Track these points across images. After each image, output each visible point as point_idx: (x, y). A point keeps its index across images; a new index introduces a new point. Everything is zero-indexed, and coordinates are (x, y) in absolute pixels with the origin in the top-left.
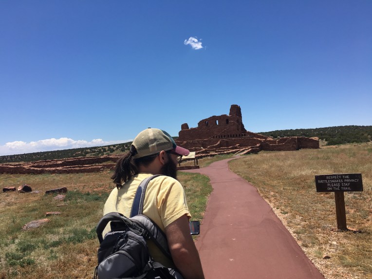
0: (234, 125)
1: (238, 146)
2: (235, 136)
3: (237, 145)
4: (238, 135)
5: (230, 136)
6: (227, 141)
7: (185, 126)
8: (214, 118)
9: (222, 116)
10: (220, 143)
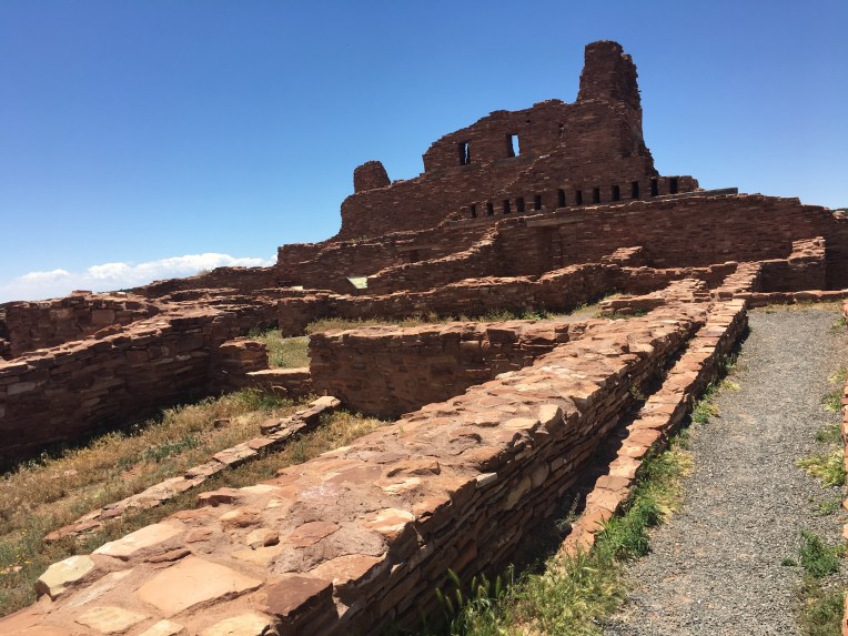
0: (597, 122)
1: (632, 261)
2: (606, 193)
3: (624, 253)
4: (626, 188)
5: (569, 198)
6: (547, 229)
7: (371, 175)
8: (499, 124)
9: (539, 107)
10: (497, 239)
